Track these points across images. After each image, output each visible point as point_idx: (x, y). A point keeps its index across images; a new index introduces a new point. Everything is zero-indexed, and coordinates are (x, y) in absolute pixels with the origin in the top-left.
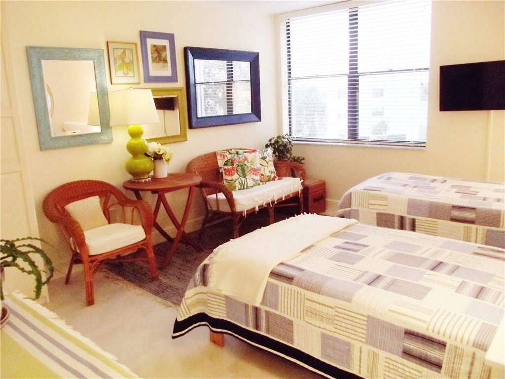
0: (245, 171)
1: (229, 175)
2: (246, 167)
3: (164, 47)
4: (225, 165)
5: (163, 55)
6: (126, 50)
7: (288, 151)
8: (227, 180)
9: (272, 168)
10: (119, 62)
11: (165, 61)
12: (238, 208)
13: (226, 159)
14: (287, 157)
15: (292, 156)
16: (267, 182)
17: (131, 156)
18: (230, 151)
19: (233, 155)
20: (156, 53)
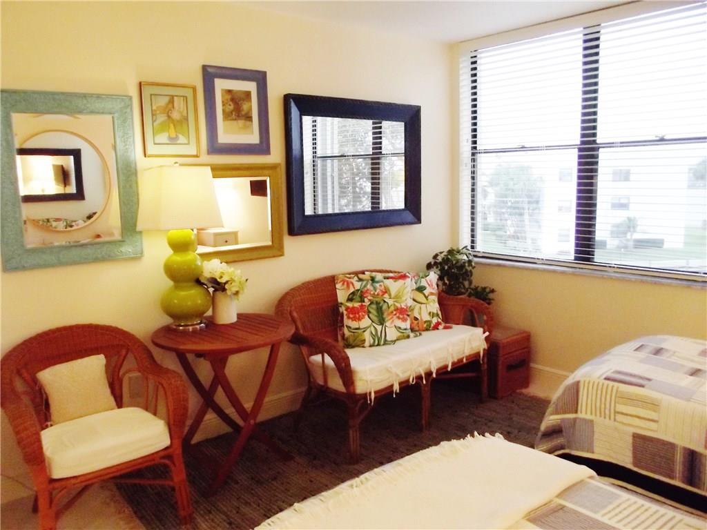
0: (382, 314)
1: (354, 319)
2: (385, 307)
3: (248, 94)
4: (350, 300)
5: (245, 107)
6: (175, 98)
7: (467, 275)
8: (350, 327)
9: (434, 307)
10: (162, 118)
11: (249, 118)
12: (360, 387)
13: (352, 290)
14: (464, 286)
15: (473, 286)
16: (423, 333)
17: (171, 283)
18: (361, 276)
19: (365, 283)
20: (231, 103)
